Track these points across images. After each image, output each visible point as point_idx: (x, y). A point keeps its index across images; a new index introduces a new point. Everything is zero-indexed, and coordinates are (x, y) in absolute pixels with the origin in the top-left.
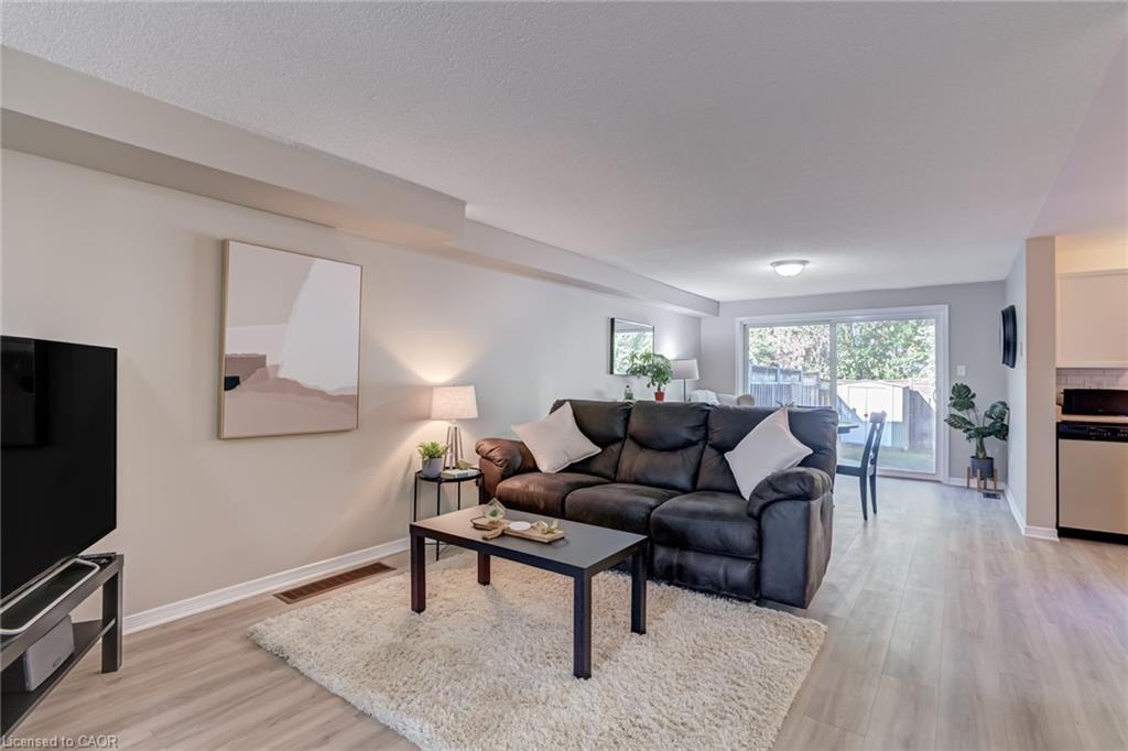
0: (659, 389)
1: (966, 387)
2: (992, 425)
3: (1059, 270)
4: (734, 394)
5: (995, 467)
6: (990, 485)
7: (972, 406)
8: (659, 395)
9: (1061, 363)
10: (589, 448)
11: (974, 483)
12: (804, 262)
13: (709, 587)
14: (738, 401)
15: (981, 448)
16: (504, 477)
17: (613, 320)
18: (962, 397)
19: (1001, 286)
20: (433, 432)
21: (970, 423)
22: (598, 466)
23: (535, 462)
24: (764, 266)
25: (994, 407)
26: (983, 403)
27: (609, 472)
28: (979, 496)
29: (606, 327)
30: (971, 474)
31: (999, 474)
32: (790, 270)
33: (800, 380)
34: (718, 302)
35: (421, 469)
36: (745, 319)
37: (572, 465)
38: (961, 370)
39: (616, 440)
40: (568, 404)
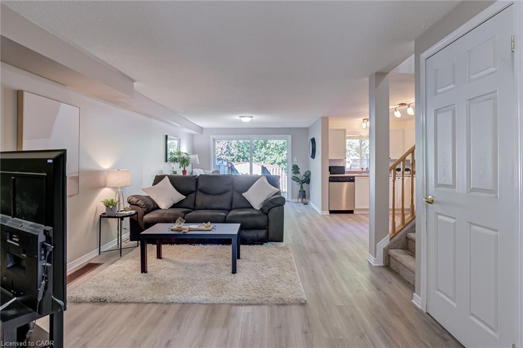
0: (184, 168)
1: (297, 166)
2: (305, 179)
3: (330, 128)
4: (210, 170)
5: (306, 194)
6: (304, 200)
7: (299, 173)
8: (184, 172)
9: (330, 158)
10: (180, 197)
11: (300, 200)
12: (252, 117)
13: (251, 242)
14: (213, 172)
15: (302, 187)
16: (146, 213)
17: (167, 136)
18: (296, 169)
19: (306, 130)
20: (106, 194)
21: (298, 179)
22: (186, 204)
23: (157, 205)
24: (236, 117)
25: (306, 172)
26: (302, 172)
27: (192, 206)
28: (302, 204)
29: (163, 139)
30: (299, 197)
31: (307, 197)
32: (246, 120)
33: (222, 163)
34: (202, 128)
35: (105, 212)
36: (215, 137)
37: (174, 204)
38: (295, 159)
39: (192, 192)
40: (166, 177)
